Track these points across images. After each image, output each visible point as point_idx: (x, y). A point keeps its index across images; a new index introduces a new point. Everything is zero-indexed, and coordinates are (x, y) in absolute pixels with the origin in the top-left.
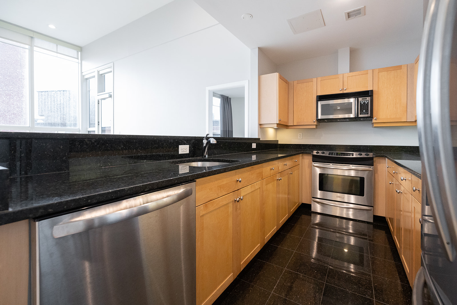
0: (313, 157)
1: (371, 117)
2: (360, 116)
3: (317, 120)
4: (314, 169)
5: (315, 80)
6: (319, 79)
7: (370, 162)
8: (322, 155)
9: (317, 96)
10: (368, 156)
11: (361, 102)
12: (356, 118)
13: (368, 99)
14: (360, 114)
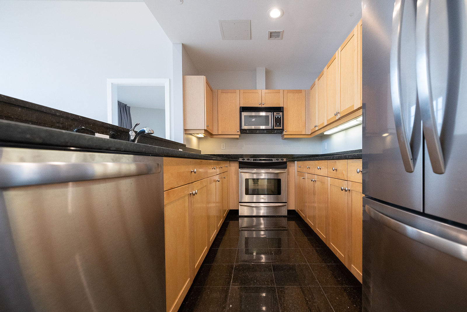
0: (239, 163)
1: (283, 130)
2: (275, 128)
3: (240, 130)
4: (241, 174)
5: (238, 91)
6: (242, 91)
7: (285, 165)
8: (247, 161)
9: (240, 107)
10: (283, 161)
11: (276, 116)
12: (273, 129)
13: (281, 113)
14: (275, 126)
